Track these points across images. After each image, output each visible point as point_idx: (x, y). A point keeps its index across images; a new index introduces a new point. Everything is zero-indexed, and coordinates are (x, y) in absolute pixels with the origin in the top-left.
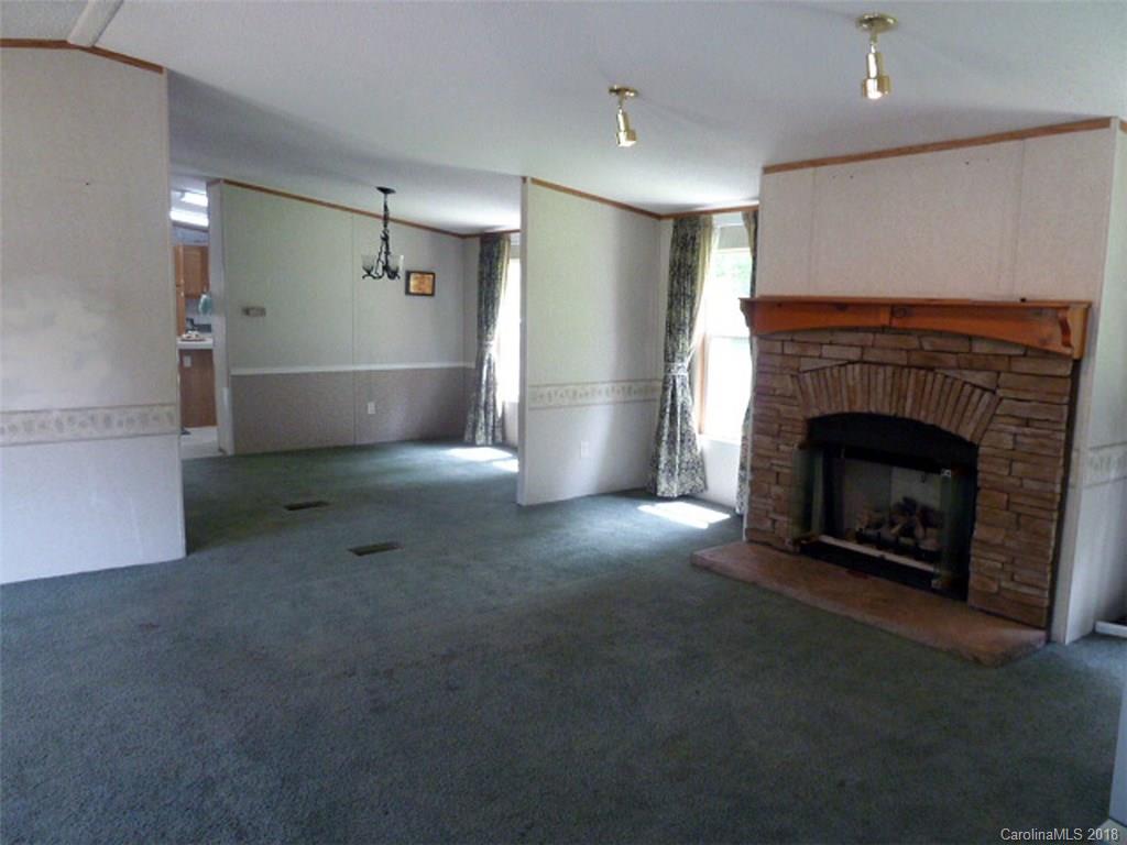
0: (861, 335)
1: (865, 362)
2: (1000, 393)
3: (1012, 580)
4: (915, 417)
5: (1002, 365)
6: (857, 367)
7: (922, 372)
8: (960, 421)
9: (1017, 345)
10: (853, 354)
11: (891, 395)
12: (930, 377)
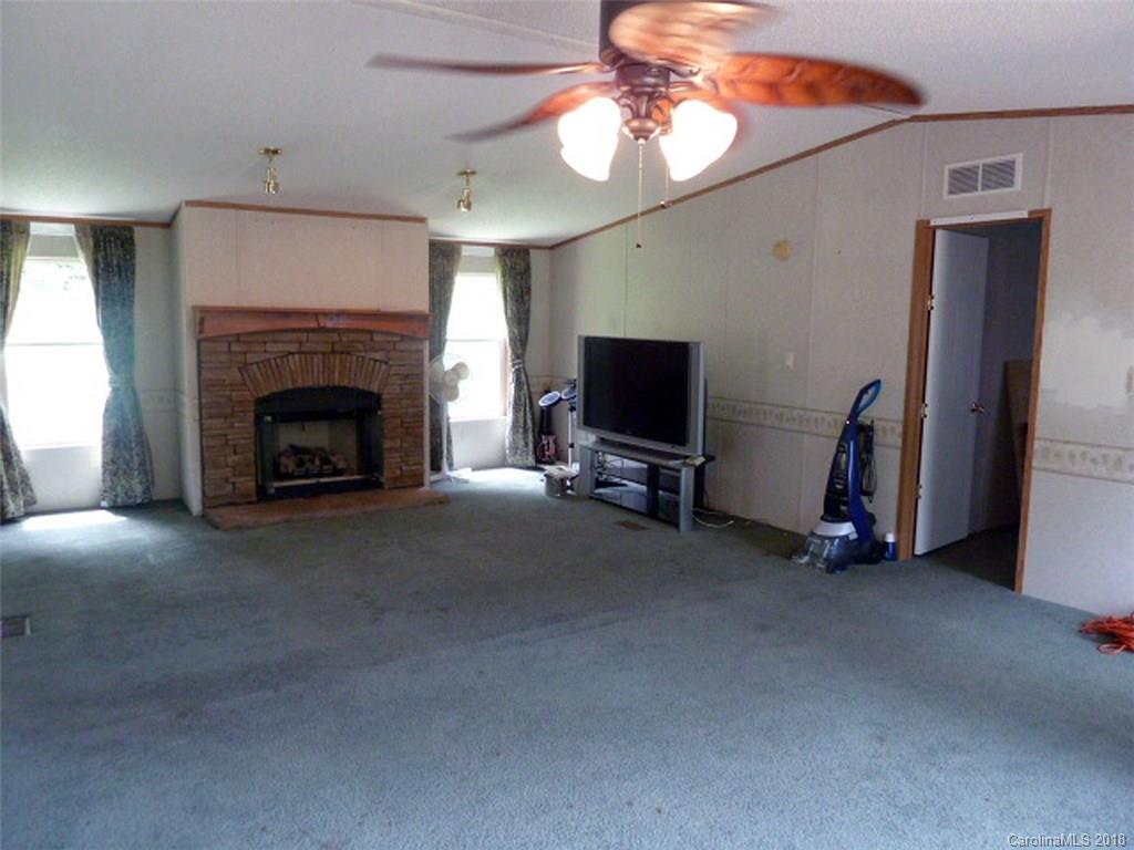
0: (298, 335)
1: (302, 353)
2: (391, 363)
3: (408, 465)
4: (342, 384)
5: (390, 347)
6: (297, 357)
7: (344, 356)
8: (370, 383)
9: (397, 335)
10: (293, 348)
11: (323, 372)
12: (349, 358)
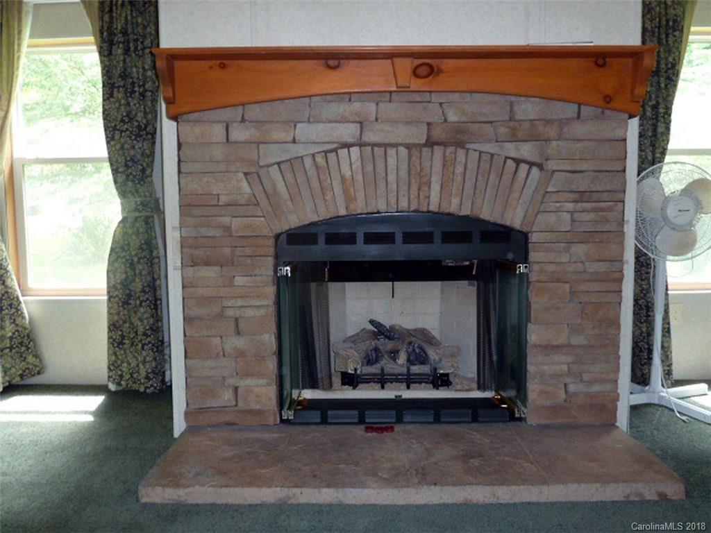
0: (356, 106)
1: (366, 144)
2: (551, 166)
3: (582, 381)
4: (446, 208)
5: (552, 132)
6: (355, 152)
7: (450, 149)
8: (506, 206)
10: (348, 132)
11: (409, 183)
12: (461, 153)
